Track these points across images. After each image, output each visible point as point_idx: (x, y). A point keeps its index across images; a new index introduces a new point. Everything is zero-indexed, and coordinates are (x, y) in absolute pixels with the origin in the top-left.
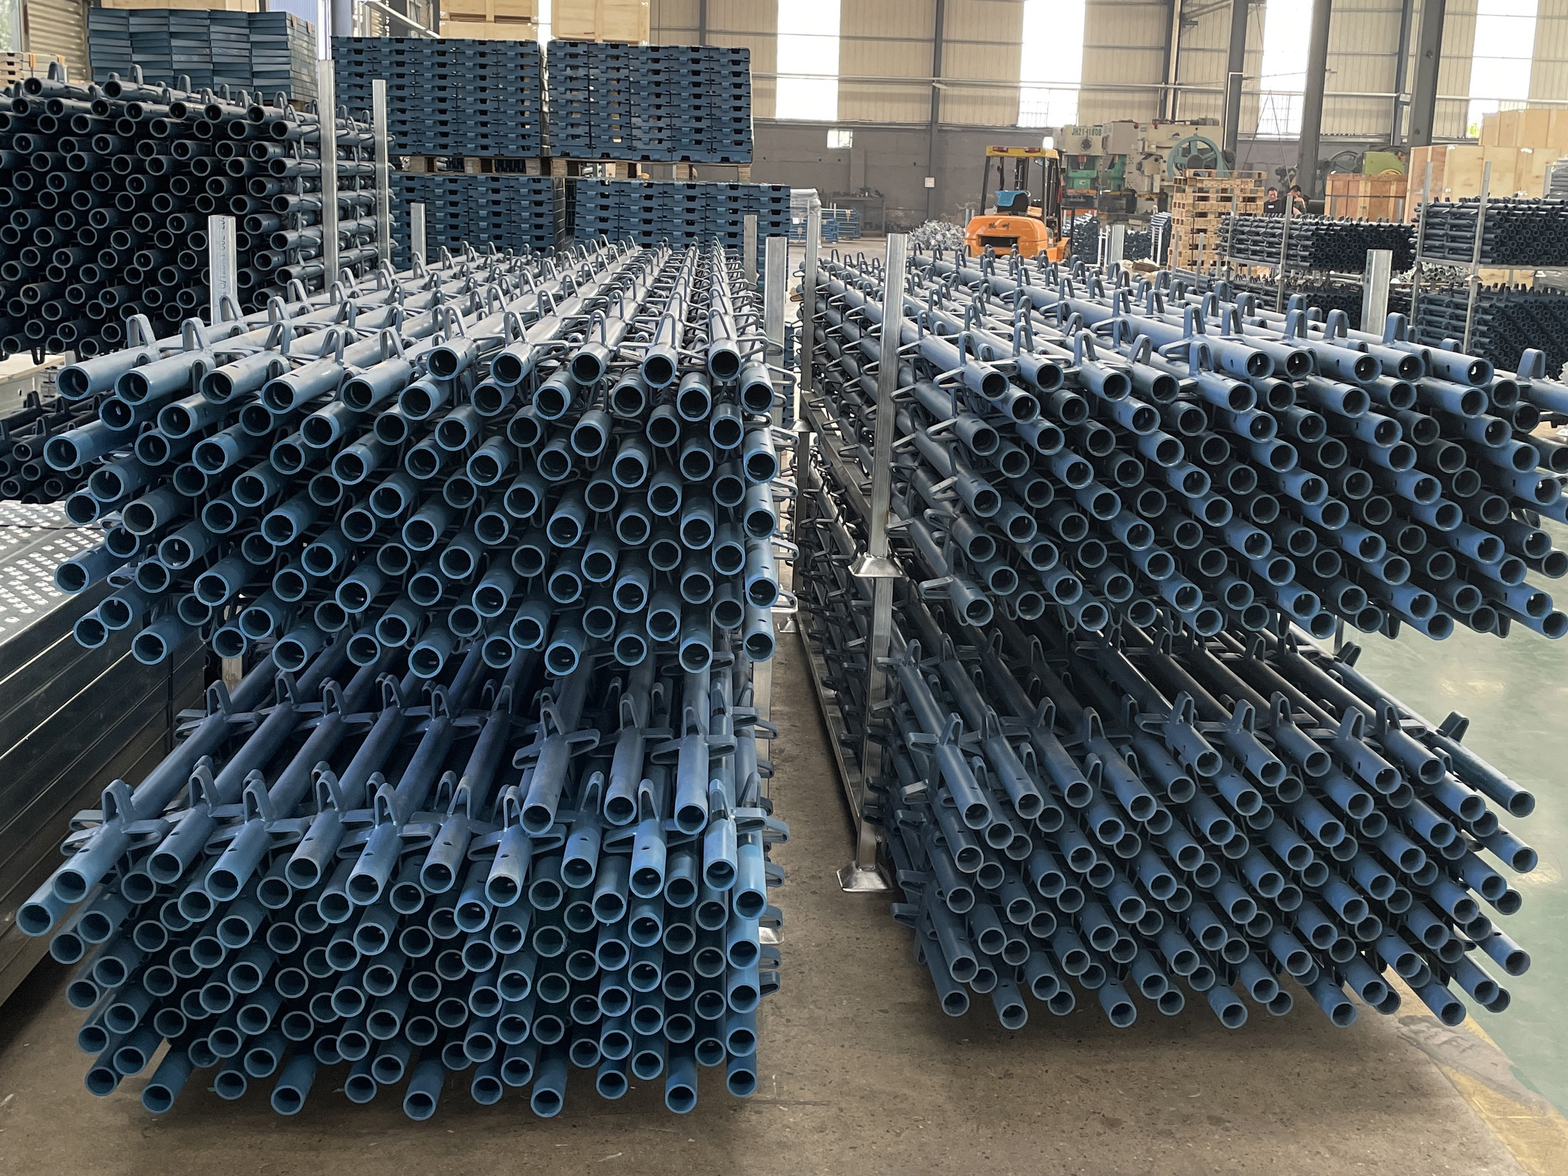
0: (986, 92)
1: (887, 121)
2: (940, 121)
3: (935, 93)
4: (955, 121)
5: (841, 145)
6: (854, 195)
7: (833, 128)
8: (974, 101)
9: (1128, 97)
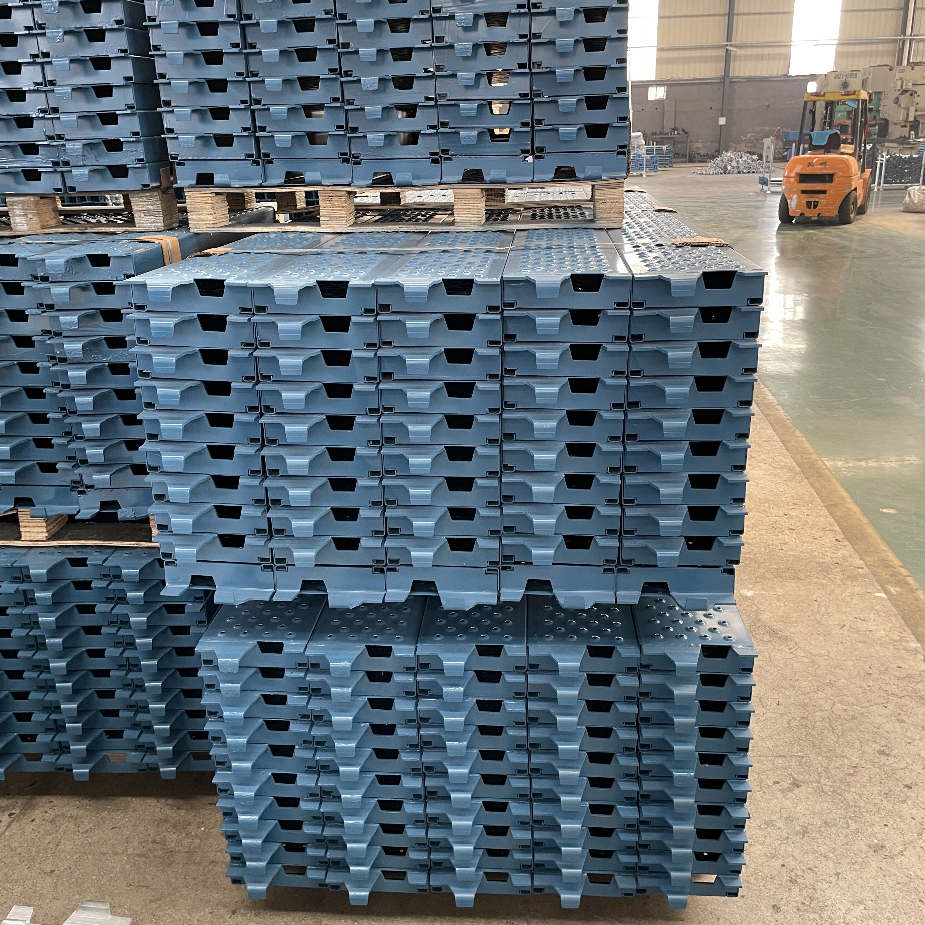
0: (767, 51)
1: (692, 77)
2: (731, 75)
3: (728, 53)
4: (741, 74)
5: (658, 98)
6: (667, 134)
7: (652, 85)
8: (756, 58)
9: (874, 48)
